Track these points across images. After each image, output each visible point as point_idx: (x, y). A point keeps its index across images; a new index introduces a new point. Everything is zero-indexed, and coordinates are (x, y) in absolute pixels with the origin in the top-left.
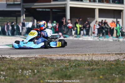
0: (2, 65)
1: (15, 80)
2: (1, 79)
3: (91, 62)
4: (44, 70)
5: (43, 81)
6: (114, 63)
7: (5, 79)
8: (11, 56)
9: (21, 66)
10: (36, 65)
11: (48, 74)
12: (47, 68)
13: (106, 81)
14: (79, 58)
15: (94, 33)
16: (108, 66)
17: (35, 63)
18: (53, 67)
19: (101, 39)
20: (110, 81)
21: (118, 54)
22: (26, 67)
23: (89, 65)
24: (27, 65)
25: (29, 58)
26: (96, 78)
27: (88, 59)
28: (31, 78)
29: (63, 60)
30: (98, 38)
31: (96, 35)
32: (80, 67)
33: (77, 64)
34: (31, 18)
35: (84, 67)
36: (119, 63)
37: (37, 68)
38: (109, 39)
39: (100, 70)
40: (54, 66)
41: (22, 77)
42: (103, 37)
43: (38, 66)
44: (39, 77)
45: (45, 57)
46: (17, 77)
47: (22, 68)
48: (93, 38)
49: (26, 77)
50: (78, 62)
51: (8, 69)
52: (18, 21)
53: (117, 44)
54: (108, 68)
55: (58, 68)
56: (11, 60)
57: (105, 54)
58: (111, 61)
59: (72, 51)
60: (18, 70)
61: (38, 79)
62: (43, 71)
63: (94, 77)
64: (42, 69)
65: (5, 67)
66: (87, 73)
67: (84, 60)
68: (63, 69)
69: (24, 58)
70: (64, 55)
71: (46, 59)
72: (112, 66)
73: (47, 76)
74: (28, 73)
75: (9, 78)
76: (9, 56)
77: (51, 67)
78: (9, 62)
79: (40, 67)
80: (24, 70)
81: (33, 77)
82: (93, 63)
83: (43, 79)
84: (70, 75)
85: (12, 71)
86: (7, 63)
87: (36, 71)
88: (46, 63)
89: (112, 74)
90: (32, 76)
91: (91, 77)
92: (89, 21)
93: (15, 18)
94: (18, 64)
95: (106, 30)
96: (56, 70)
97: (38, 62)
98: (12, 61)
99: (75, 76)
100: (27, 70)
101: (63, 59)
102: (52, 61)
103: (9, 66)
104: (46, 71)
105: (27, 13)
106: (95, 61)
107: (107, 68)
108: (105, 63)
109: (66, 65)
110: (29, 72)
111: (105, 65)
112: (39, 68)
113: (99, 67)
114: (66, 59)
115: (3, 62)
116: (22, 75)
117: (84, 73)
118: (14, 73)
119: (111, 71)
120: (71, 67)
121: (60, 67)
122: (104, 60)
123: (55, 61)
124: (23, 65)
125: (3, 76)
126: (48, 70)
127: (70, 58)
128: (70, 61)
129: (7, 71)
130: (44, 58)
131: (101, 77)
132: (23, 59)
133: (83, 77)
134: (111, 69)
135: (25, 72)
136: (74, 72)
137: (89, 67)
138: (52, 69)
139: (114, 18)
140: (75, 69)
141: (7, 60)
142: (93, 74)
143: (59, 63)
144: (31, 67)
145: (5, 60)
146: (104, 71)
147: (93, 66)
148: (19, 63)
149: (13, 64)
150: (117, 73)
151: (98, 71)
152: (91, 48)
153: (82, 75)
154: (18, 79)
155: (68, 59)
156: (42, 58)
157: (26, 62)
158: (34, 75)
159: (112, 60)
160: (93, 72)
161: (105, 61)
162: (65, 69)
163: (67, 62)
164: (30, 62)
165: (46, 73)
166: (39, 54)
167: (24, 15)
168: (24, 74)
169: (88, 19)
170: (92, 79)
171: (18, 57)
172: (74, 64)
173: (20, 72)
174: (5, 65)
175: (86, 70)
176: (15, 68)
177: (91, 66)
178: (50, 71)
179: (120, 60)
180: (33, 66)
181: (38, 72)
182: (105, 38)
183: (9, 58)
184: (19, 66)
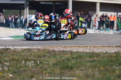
0: (6, 56)
1: (18, 70)
2: (5, 69)
3: (92, 54)
4: (47, 61)
5: (45, 71)
6: (114, 55)
7: (9, 69)
8: (15, 48)
9: (24, 57)
10: (39, 56)
11: (51, 65)
12: (50, 59)
13: (106, 72)
14: (81, 50)
15: (95, 26)
16: (109, 58)
17: (38, 55)
18: (55, 59)
19: (102, 32)
20: (110, 73)
21: (119, 46)
22: (29, 58)
23: (90, 57)
24: (30, 56)
25: (32, 49)
26: (97, 69)
27: (90, 51)
28: (34, 69)
29: (65, 52)
30: (99, 30)
31: (97, 28)
32: (81, 59)
33: (79, 55)
34: (34, 11)
35: (85, 59)
36: (119, 55)
37: (40, 59)
38: (109, 32)
39: (100, 62)
40: (56, 57)
41: (25, 68)
42: (104, 30)
43: (41, 57)
44: (41, 68)
45: (48, 48)
46: (20, 67)
47: (25, 59)
48: (94, 31)
49: (29, 68)
50: (79, 54)
51: (11, 60)
52: (22, 14)
53: (117, 37)
54: (109, 60)
55: (60, 59)
56: (15, 51)
57: (105, 46)
58: (111, 53)
59: (73, 43)
60: (22, 61)
61: (41, 70)
62: (45, 62)
63: (95, 68)
64: (44, 60)
65: (9, 58)
66: (88, 64)
67: (85, 52)
68: (65, 60)
69: (27, 49)
70: (66, 47)
71: (48, 51)
72: (112, 58)
73: (49, 68)
74: (30, 64)
75: (12, 68)
76: (13, 48)
77: (53, 59)
78: (12, 53)
79: (43, 58)
80: (27, 61)
81: (36, 68)
82: (94, 55)
83: (45, 70)
84: (71, 66)
85: (15, 62)
86: (10, 54)
87: (38, 62)
88: (48, 55)
89: (112, 65)
90: (34, 66)
91: (92, 69)
92: (90, 14)
93: (19, 11)
94: (21, 56)
95: (107, 23)
96: (59, 62)
97: (41, 53)
98: (16, 53)
99: (77, 67)
100: (30, 61)
101: (65, 50)
102: (54, 53)
103: (13, 57)
104: (48, 62)
105: (30, 7)
106: (96, 53)
107: (107, 60)
108: (106, 55)
109: (68, 56)
110: (32, 63)
111: (106, 57)
112: (42, 60)
113: (100, 59)
114: (68, 51)
115: (7, 53)
116: (25, 66)
117: (85, 65)
118: (18, 64)
119: (112, 63)
120: (73, 58)
121: (62, 59)
122: (105, 52)
123: (58, 53)
124: (26, 56)
125: (7, 67)
126: (50, 61)
127: (72, 50)
128: (71, 52)
129: (11, 62)
130: (47, 50)
131: (102, 68)
132: (26, 51)
133: (84, 68)
134: (111, 60)
135: (28, 63)
136: (76, 64)
137: (90, 58)
138: (54, 60)
139: (115, 12)
140: (76, 60)
141: (10, 51)
142: (94, 66)
143: (61, 54)
144: (34, 58)
145: (9, 51)
146: (104, 63)
147: (94, 58)
148: (23, 54)
149: (16, 55)
150: (117, 65)
151: (99, 63)
152: (92, 40)
153: (83, 67)
154: (21, 69)
155: (70, 51)
156: (44, 50)
157: (29, 53)
158: (37, 65)
159: (113, 52)
160: (94, 64)
161: (105, 54)
162: (67, 60)
163: (69, 53)
164: (33, 54)
165: (49, 64)
166: (42, 46)
167: (28, 8)
168: (27, 65)
169: (90, 12)
170: (93, 71)
171: (21, 49)
172: (76, 56)
173: (23, 63)
174: (8, 56)
175: (87, 61)
176: (18, 59)
177: (92, 58)
178: (53, 62)
179: (120, 52)
180: (36, 57)
181: (41, 63)
182: (105, 31)
183: (13, 49)
184: (22, 57)
